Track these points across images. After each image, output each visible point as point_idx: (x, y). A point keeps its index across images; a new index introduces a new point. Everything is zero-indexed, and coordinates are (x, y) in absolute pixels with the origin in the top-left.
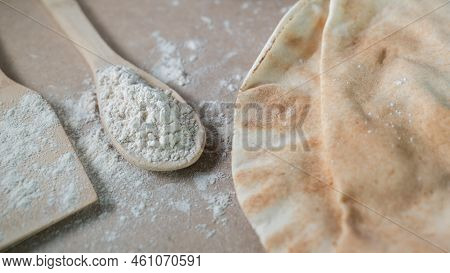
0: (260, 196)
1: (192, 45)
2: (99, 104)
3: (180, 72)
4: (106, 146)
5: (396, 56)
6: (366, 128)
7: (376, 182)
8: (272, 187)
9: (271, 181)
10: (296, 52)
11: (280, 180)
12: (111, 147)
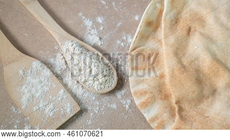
0: (144, 103)
1: (100, 20)
3: (98, 38)
4: (76, 82)
5: (195, 30)
6: (183, 72)
9: (147, 96)
10: (151, 29)
11: (151, 95)
12: (78, 82)
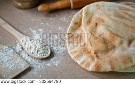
0: (77, 56)
5: (100, 24)
6: (96, 39)
7: (100, 49)
8: (79, 53)
9: (78, 53)
10: (77, 26)
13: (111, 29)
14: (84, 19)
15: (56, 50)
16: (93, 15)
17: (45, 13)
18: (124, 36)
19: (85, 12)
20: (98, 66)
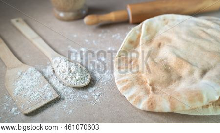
0: (125, 87)
2: (55, 69)
5: (164, 45)
7: (159, 79)
8: (129, 84)
10: (132, 46)
11: (131, 82)
13: (178, 52)
14: (143, 37)
15: (100, 77)
16: (156, 32)
17: (94, 27)
18: (197, 64)
19: (145, 27)
20: (152, 103)
